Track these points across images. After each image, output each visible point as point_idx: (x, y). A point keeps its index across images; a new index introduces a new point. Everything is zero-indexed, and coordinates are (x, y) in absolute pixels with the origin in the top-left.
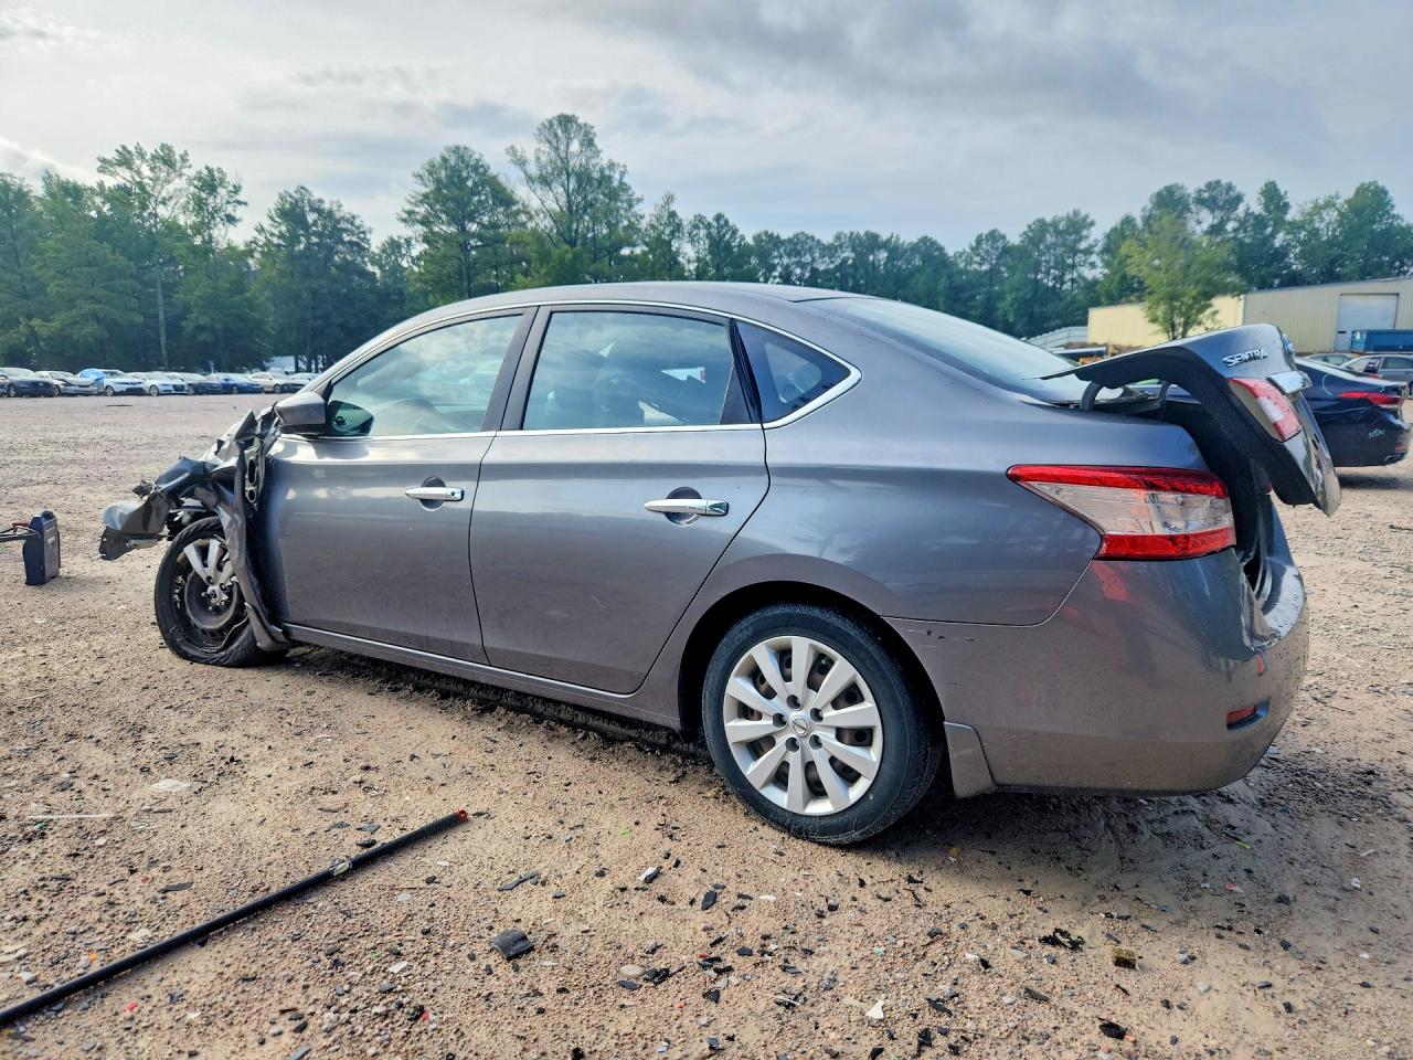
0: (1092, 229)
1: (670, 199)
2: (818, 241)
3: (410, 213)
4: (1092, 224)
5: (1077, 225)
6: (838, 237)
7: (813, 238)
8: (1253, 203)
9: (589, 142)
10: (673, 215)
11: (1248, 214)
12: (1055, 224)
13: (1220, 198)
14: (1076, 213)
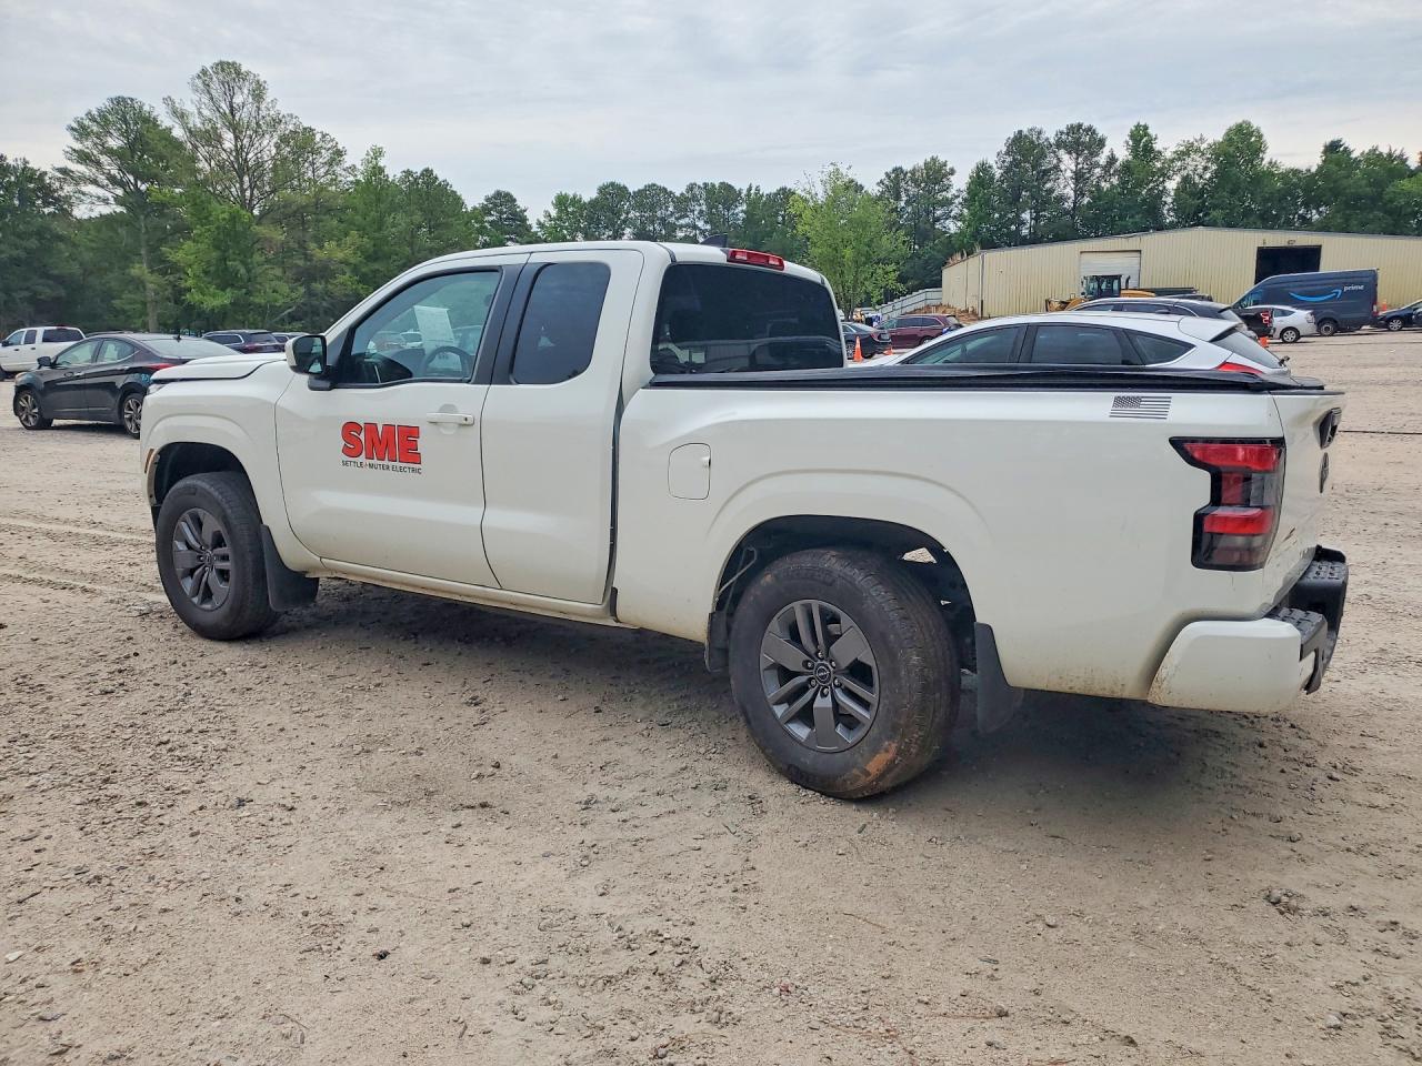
0: (952, 178)
1: (378, 153)
2: (671, 192)
3: (64, 171)
4: (952, 172)
5: (936, 174)
6: (691, 188)
7: (665, 189)
8: (1118, 147)
9: (258, 93)
10: (381, 170)
11: (1112, 160)
12: (913, 172)
13: (1082, 141)
14: (934, 160)
